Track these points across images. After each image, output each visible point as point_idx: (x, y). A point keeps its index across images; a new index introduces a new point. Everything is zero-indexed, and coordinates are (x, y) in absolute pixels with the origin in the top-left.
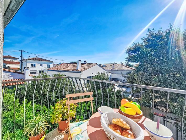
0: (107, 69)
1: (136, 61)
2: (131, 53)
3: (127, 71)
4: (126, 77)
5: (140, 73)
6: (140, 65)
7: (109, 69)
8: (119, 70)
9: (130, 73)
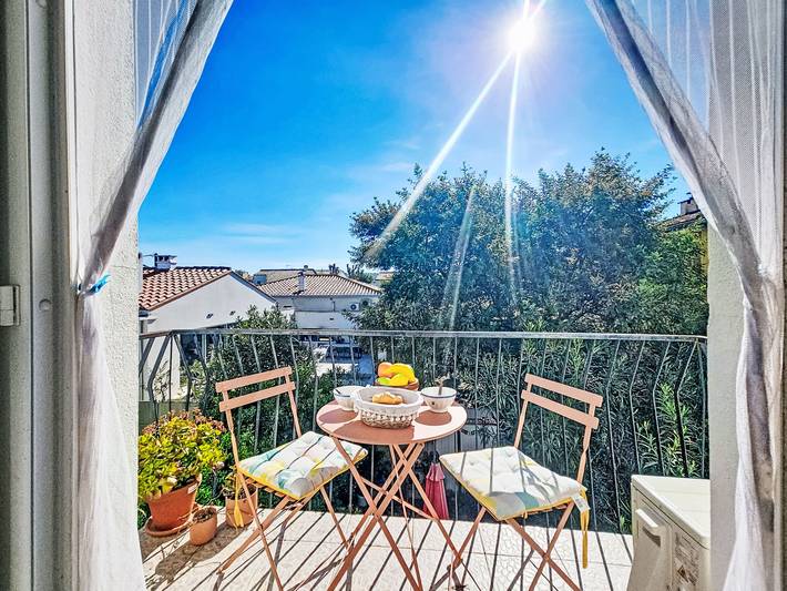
0: (275, 293)
1: (384, 265)
2: (369, 234)
3: (354, 296)
4: (358, 319)
5: (399, 303)
6: (396, 278)
7: (285, 293)
8: (325, 297)
9: (365, 303)
